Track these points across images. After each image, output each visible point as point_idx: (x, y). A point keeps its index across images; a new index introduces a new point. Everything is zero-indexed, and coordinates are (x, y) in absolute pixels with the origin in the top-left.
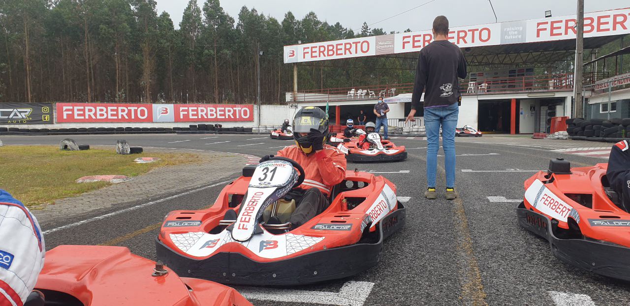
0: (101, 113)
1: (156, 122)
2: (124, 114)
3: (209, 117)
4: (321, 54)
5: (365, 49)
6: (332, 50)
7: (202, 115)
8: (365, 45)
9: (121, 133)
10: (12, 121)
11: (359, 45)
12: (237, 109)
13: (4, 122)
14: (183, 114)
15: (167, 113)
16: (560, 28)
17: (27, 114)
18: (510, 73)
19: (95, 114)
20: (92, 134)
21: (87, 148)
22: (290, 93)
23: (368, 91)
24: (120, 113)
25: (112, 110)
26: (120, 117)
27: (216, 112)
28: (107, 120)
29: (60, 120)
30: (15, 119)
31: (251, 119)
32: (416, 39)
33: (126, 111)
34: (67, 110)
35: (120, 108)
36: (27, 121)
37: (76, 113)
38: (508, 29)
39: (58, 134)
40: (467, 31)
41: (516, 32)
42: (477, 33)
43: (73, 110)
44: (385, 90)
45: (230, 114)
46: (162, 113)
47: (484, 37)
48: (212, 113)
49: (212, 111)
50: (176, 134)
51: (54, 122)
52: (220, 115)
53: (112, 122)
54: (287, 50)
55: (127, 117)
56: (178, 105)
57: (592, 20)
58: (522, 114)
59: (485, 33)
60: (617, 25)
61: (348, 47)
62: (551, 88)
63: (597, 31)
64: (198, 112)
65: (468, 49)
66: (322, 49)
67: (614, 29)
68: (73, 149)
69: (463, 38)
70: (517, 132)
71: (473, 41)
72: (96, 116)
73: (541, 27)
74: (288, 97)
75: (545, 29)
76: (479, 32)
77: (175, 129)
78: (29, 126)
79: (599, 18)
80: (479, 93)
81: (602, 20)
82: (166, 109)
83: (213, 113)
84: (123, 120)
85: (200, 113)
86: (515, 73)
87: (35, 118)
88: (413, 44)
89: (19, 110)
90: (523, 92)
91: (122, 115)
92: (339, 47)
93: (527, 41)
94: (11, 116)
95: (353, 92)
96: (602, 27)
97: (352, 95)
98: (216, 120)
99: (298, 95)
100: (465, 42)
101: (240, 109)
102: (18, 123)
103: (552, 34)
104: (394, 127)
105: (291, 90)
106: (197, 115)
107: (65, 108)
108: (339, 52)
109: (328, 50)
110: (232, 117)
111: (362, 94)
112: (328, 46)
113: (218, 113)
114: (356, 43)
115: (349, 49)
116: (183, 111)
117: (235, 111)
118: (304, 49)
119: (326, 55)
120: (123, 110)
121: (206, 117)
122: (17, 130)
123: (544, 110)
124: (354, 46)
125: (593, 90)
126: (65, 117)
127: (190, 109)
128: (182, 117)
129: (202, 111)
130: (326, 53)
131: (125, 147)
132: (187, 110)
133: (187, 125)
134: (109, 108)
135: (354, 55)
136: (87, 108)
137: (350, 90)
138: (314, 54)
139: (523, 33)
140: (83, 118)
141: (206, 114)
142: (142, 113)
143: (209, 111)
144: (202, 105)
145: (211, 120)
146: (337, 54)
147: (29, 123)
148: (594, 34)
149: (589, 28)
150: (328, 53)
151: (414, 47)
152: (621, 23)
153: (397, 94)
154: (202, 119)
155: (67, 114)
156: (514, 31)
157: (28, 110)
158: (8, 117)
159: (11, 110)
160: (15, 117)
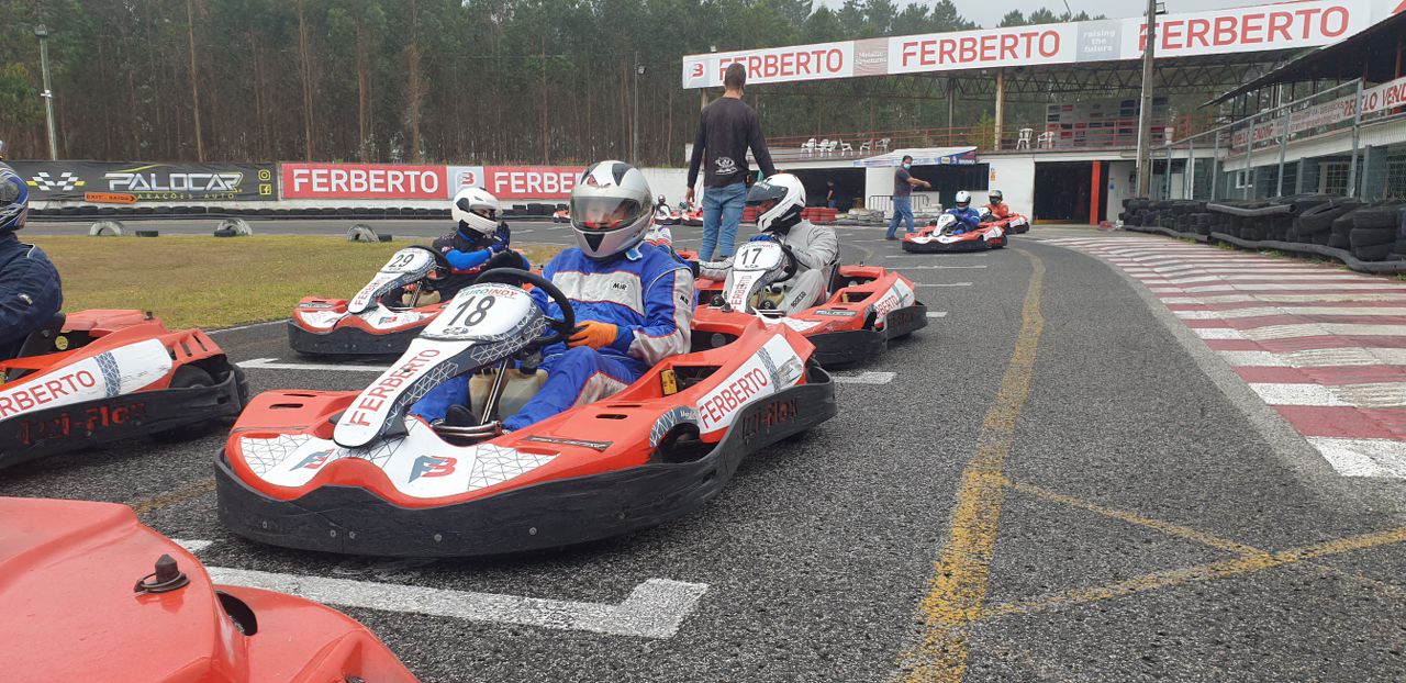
0: (358, 181)
2: (398, 183)
3: (547, 190)
5: (834, 65)
6: (774, 65)
7: (533, 187)
8: (835, 56)
9: (395, 218)
10: (211, 196)
11: (824, 57)
13: (201, 196)
14: (501, 185)
15: (472, 181)
17: (234, 182)
18: (1122, 106)
19: (348, 184)
20: (345, 218)
23: (839, 144)
24: (391, 183)
25: (376, 177)
26: (390, 190)
27: (558, 182)
28: (367, 195)
29: (290, 195)
30: (215, 192)
32: (928, 48)
33: (401, 179)
34: (300, 176)
35: (391, 173)
36: (235, 194)
37: (315, 181)
38: (1090, 35)
39: (287, 219)
40: (1018, 36)
41: (1104, 41)
42: (1036, 41)
43: (309, 176)
44: (871, 142)
46: (464, 183)
47: (1049, 47)
48: (550, 182)
49: (550, 179)
51: (279, 197)
53: (377, 199)
54: (690, 62)
55: (402, 190)
56: (493, 167)
57: (1234, 21)
58: (1112, 187)
59: (1050, 41)
60: (1276, 32)
61: (803, 59)
62: (1168, 143)
63: (1242, 42)
64: (526, 182)
65: (1020, 69)
66: (755, 63)
67: (1271, 38)
69: (1011, 49)
70: (1101, 220)
71: (1028, 55)
72: (349, 188)
75: (1155, 37)
76: (1040, 38)
78: (238, 203)
79: (1246, 18)
80: (1037, 150)
81: (1251, 23)
82: (471, 175)
83: (554, 182)
84: (396, 195)
85: (530, 183)
86: (1132, 106)
87: (248, 191)
88: (923, 58)
89: (222, 176)
90: (1113, 148)
91: (394, 186)
92: (787, 60)
93: (1123, 58)
94: (209, 187)
95: (811, 144)
96: (1251, 35)
97: (810, 151)
98: (558, 195)
100: (1015, 56)
102: (219, 198)
103: (1166, 46)
106: (525, 186)
107: (296, 172)
108: (787, 69)
109: (767, 66)
111: (828, 148)
112: (767, 57)
113: (563, 183)
114: (819, 53)
115: (805, 65)
116: (500, 178)
118: (722, 61)
119: (762, 73)
120: (395, 177)
121: (540, 191)
122: (222, 210)
124: (814, 58)
125: (1230, 147)
126: (297, 189)
127: (513, 175)
129: (534, 179)
130: (762, 70)
132: (508, 178)
134: (372, 173)
135: (814, 76)
136: (334, 173)
137: (807, 142)
139: (1116, 41)
140: (327, 189)
141: (541, 185)
142: (429, 185)
143: (545, 179)
144: (532, 168)
145: (551, 197)
146: (783, 73)
147: (239, 198)
148: (1238, 47)
149: (1228, 36)
150: (766, 70)
151: (923, 62)
152: (1283, 29)
153: (891, 148)
154: (535, 194)
155: (300, 184)
156: (1101, 38)
157: (237, 176)
158: (203, 188)
159: (209, 176)
160: (215, 189)
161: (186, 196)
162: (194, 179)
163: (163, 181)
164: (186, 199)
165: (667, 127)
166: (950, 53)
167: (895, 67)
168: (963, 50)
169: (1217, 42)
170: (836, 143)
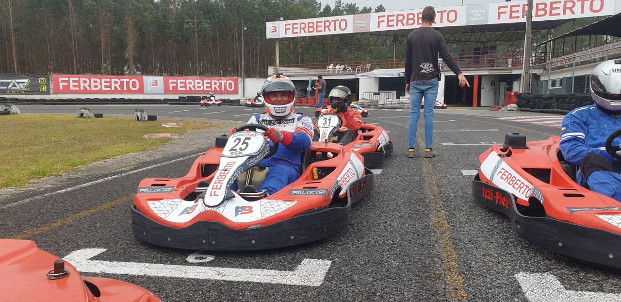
0: (95, 84)
1: (147, 94)
2: (117, 85)
3: (197, 89)
4: (302, 30)
5: (343, 27)
6: (312, 27)
7: (190, 87)
8: (343, 23)
9: (115, 104)
10: (11, 92)
11: (338, 23)
12: (223, 82)
13: (4, 92)
14: (172, 86)
16: (518, 11)
17: (25, 84)
18: (475, 50)
19: (90, 86)
20: (88, 104)
21: (101, 116)
22: (272, 67)
23: (345, 67)
24: (113, 85)
25: (106, 82)
26: (113, 89)
27: (203, 85)
28: (101, 92)
29: (57, 91)
30: (13, 90)
31: (236, 92)
32: (390, 18)
33: (119, 83)
34: (63, 81)
35: (113, 80)
36: (25, 91)
37: (72, 84)
38: (473, 12)
39: (55, 104)
41: (480, 15)
42: (445, 14)
43: (68, 82)
44: (361, 66)
45: (217, 86)
46: (153, 85)
47: (452, 18)
48: (199, 85)
49: (199, 83)
50: (168, 105)
51: (51, 92)
52: (207, 87)
53: (105, 94)
54: (269, 25)
55: (119, 89)
56: (168, 77)
57: (546, 5)
58: (483, 88)
59: (452, 15)
60: (567, 10)
61: (327, 24)
62: (510, 66)
63: (550, 15)
64: (186, 84)
66: (303, 26)
67: (564, 13)
68: (89, 117)
70: (479, 105)
71: (442, 22)
73: (501, 10)
74: (271, 70)
75: (505, 12)
76: (447, 13)
77: (165, 100)
78: (27, 96)
79: (552, 3)
80: (445, 70)
81: (554, 6)
82: (156, 81)
83: (201, 85)
84: (116, 91)
85: (188, 86)
86: (480, 50)
87: (33, 89)
88: (388, 23)
89: (17, 81)
90: (485, 68)
91: (115, 87)
92: (319, 24)
93: (489, 23)
94: (10, 87)
95: (331, 66)
96: (554, 12)
97: (331, 70)
98: (203, 92)
99: (280, 69)
101: (225, 81)
102: (16, 93)
103: (511, 17)
104: (371, 100)
105: (272, 63)
106: (185, 87)
107: (61, 79)
108: (319, 29)
109: (309, 27)
110: (218, 90)
111: (340, 69)
112: (309, 23)
113: (205, 85)
114: (335, 21)
115: (328, 27)
116: (172, 83)
117: (221, 84)
118: (286, 25)
119: (307, 31)
120: (116, 82)
121: (193, 89)
122: (17, 100)
123: (503, 85)
124: (333, 23)
125: (544, 68)
126: (61, 88)
127: (179, 81)
128: (171, 89)
129: (190, 83)
130: (306, 29)
131: (143, 115)
132: (176, 83)
133: (176, 97)
134: (103, 80)
135: (333, 32)
136: (82, 80)
137: (329, 65)
138: (295, 31)
139: (486, 15)
140: (78, 89)
141: (194, 86)
142: (134, 85)
143: (196, 83)
144: (189, 77)
145: (199, 92)
146: (317, 31)
147: (27, 93)
148: (548, 18)
149: (542, 12)
150: (308, 29)
151: (388, 26)
152: (571, 9)
153: (372, 69)
154: (190, 91)
155: (63, 85)
156: (478, 13)
157: (26, 81)
158: (6, 87)
159: (10, 81)
160: (13, 88)
165: (257, 60)
166: (401, 21)
167: (374, 28)
168: (408, 19)
169: (537, 15)
170: (343, 66)
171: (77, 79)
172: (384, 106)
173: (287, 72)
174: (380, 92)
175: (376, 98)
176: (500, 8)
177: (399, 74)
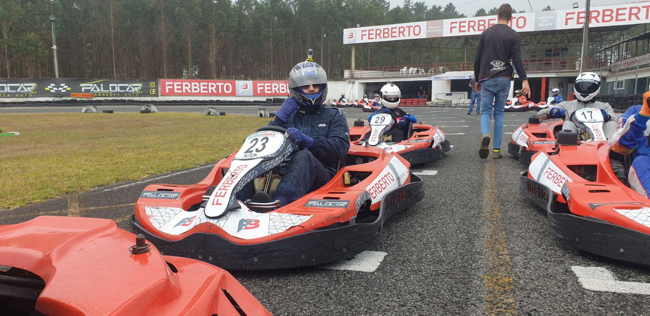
0: (195, 87)
1: (239, 96)
3: (281, 92)
4: (378, 36)
5: (417, 33)
6: (387, 33)
7: (275, 90)
8: (417, 29)
9: (212, 105)
10: (128, 94)
11: (412, 29)
13: (123, 95)
14: (260, 90)
15: (247, 88)
17: (139, 88)
18: (546, 52)
19: (191, 89)
20: (190, 105)
22: (348, 71)
23: (418, 69)
24: (210, 88)
25: (204, 86)
26: (210, 92)
28: (199, 94)
29: (164, 94)
30: (130, 93)
32: (462, 24)
33: (215, 87)
34: (168, 85)
35: (210, 84)
37: (176, 87)
38: (541, 18)
39: (163, 105)
41: (548, 21)
43: (173, 85)
44: (434, 69)
46: (243, 89)
47: (521, 24)
49: (283, 86)
51: (159, 95)
53: (203, 96)
54: (347, 32)
55: (215, 92)
56: (256, 81)
57: (612, 11)
59: (521, 21)
60: (632, 16)
61: (402, 30)
62: (577, 68)
63: (616, 21)
64: (272, 88)
66: (378, 32)
67: (630, 19)
72: (191, 90)
73: (569, 16)
74: (347, 74)
75: (573, 19)
76: (516, 20)
77: (254, 102)
78: (140, 98)
79: (618, 10)
81: (620, 12)
82: (247, 85)
83: (284, 88)
84: (212, 94)
85: (273, 89)
87: (145, 92)
88: (460, 29)
89: (133, 85)
90: (552, 71)
91: (212, 90)
92: (394, 30)
93: (558, 29)
94: (127, 90)
95: (405, 69)
96: (620, 17)
97: (404, 72)
99: (355, 72)
102: (132, 96)
103: (578, 23)
104: (445, 100)
105: (349, 67)
106: (271, 90)
107: (167, 83)
108: (394, 35)
109: (384, 33)
111: (413, 71)
112: (384, 29)
114: (409, 27)
115: (402, 32)
116: (260, 86)
118: (362, 31)
119: (382, 36)
120: (212, 86)
121: (278, 92)
122: (133, 101)
124: (407, 29)
125: (610, 71)
126: (167, 91)
127: (266, 85)
128: (259, 92)
129: (275, 86)
130: (382, 35)
132: (264, 86)
133: (264, 99)
134: (202, 84)
135: (407, 38)
136: (184, 84)
137: (403, 68)
138: (371, 36)
139: (554, 21)
140: (181, 91)
141: (279, 89)
142: (228, 89)
143: (281, 87)
144: (275, 81)
145: (282, 95)
146: (392, 37)
147: (140, 95)
148: (614, 23)
149: (608, 18)
150: (384, 35)
151: (460, 31)
152: (636, 15)
153: (444, 72)
154: (276, 94)
155: (169, 89)
156: (546, 19)
157: (140, 85)
158: (124, 91)
159: (127, 85)
160: (130, 91)
161: (117, 94)
162: (120, 87)
163: (106, 88)
164: (117, 96)
166: (473, 27)
167: (446, 33)
168: (479, 25)
169: (603, 21)
170: (417, 69)
171: (180, 83)
172: (457, 106)
173: (362, 75)
174: (453, 93)
175: (449, 98)
176: (567, 14)
177: (470, 76)
